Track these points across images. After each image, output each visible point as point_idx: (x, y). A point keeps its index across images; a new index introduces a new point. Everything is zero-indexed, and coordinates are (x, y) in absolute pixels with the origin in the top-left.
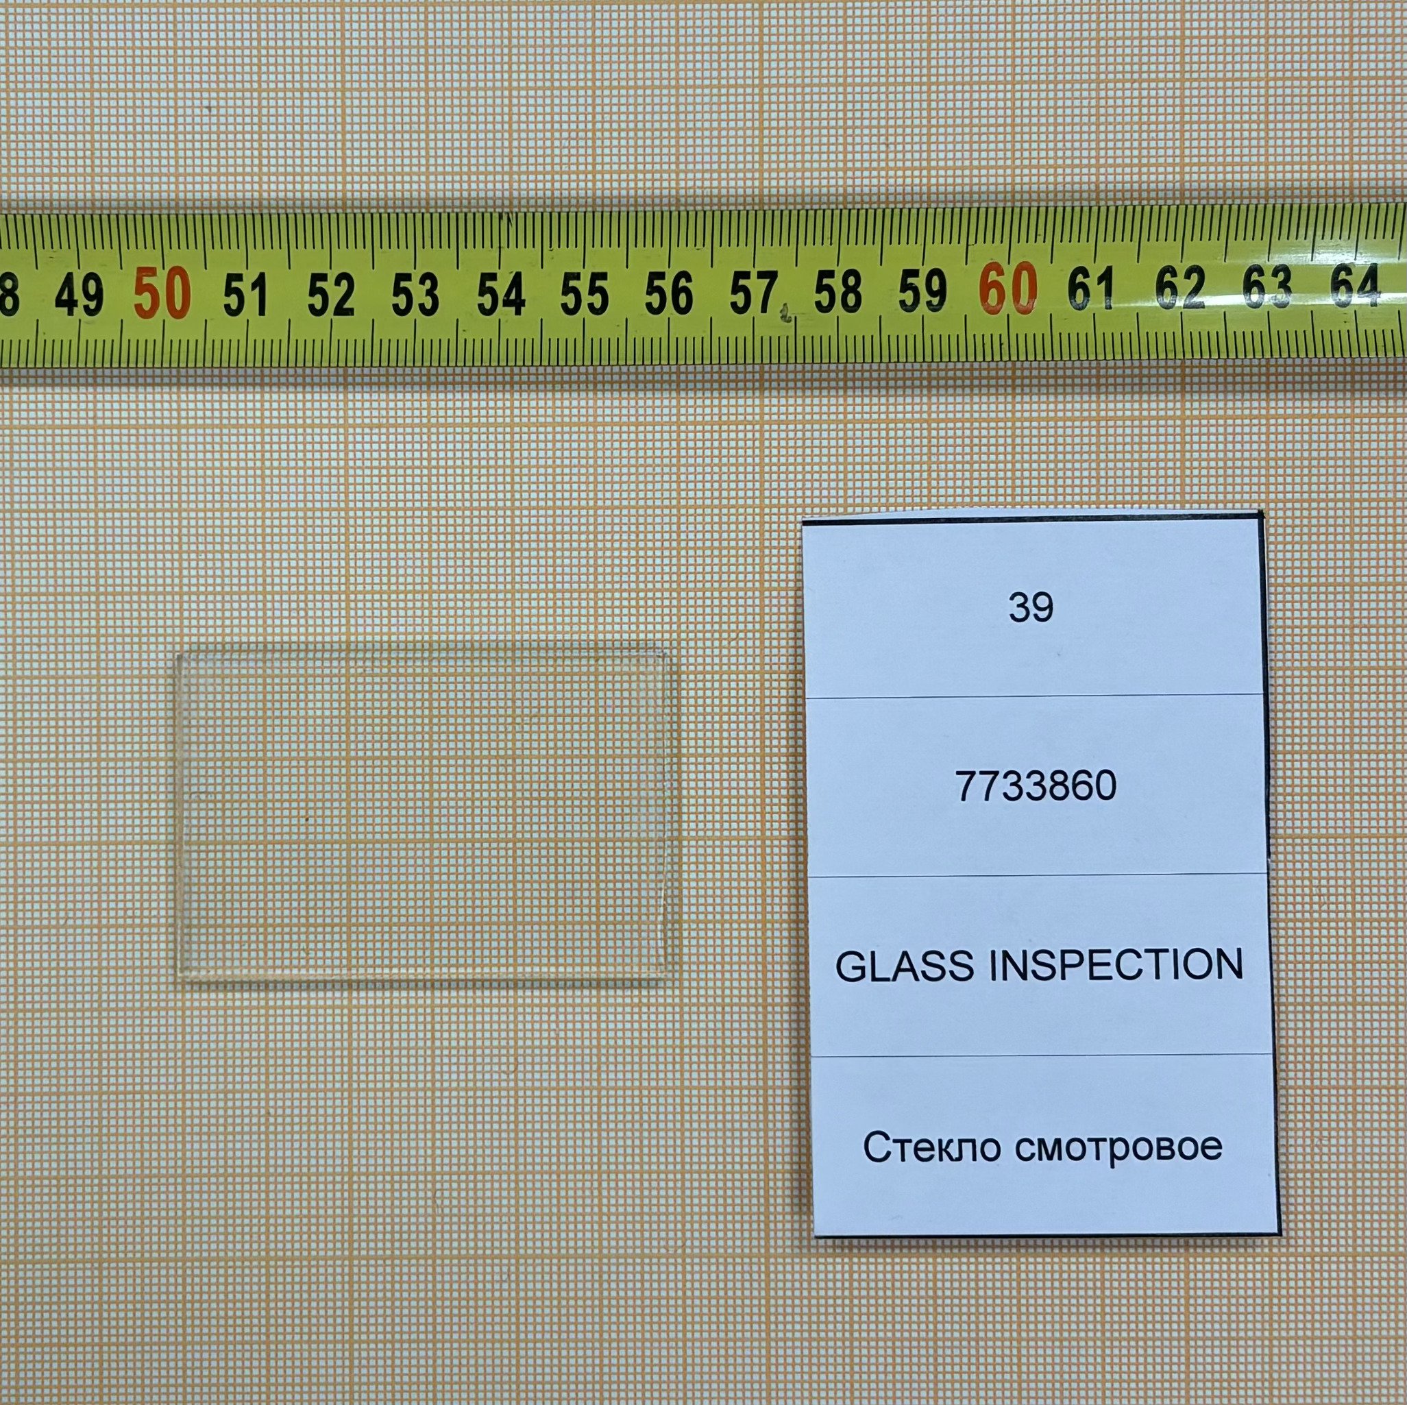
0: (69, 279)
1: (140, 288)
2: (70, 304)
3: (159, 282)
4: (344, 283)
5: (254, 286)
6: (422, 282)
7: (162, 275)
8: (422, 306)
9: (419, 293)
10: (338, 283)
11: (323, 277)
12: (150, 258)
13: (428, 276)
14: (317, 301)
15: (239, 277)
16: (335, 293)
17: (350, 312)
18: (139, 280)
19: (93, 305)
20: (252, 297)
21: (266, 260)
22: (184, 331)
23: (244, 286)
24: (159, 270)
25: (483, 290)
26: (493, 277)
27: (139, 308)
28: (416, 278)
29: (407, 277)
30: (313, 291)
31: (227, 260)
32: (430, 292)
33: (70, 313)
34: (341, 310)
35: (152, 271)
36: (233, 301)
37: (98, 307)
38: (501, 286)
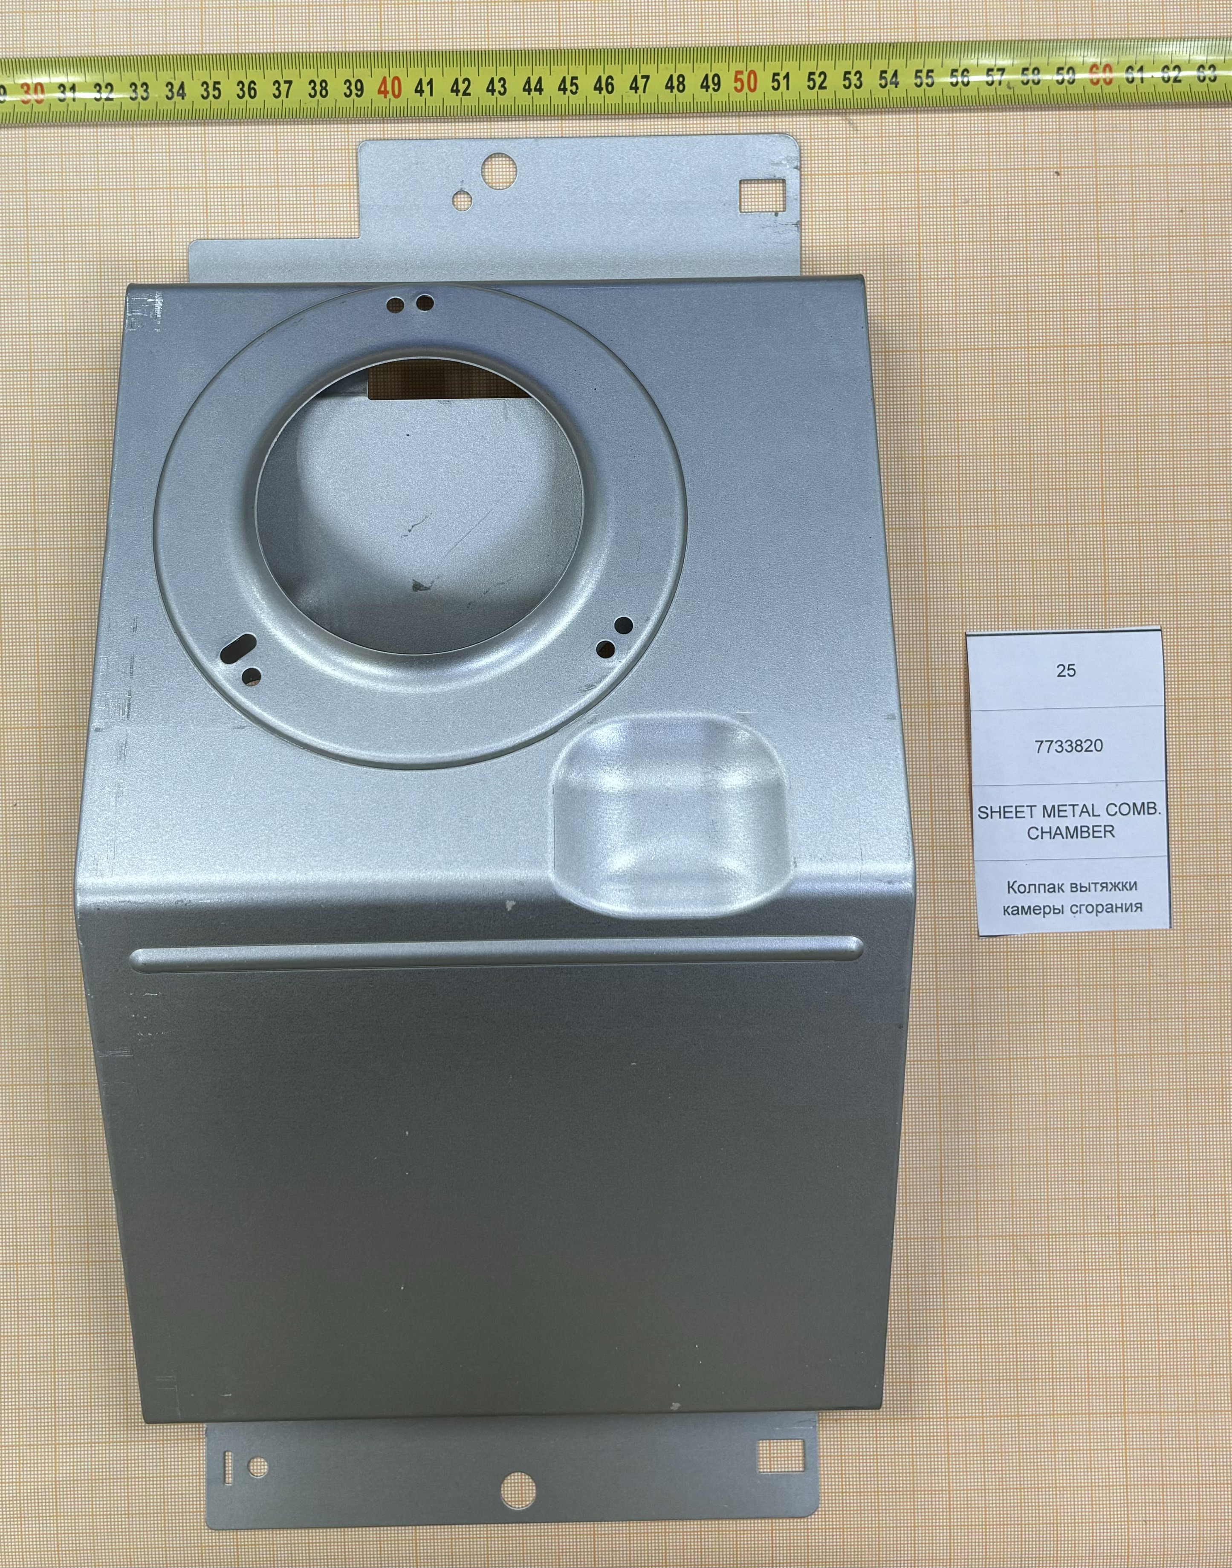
0: (707, 76)
1: (736, 80)
2: (707, 87)
3: (744, 77)
4: (822, 76)
5: (784, 78)
6: (855, 75)
7: (746, 74)
8: (855, 85)
9: (854, 79)
10: (820, 76)
11: (813, 73)
12: (741, 66)
13: (858, 72)
14: (811, 84)
15: (778, 74)
16: (819, 81)
17: (825, 88)
18: (736, 76)
19: (716, 87)
20: (783, 83)
21: (790, 66)
22: (755, 97)
23: (780, 78)
24: (745, 72)
25: (881, 78)
26: (885, 72)
27: (736, 88)
28: (853, 73)
29: (849, 73)
30: (809, 79)
31: (773, 66)
32: (859, 79)
33: (707, 91)
34: (821, 87)
35: (741, 72)
36: (776, 84)
37: (719, 88)
38: (889, 76)
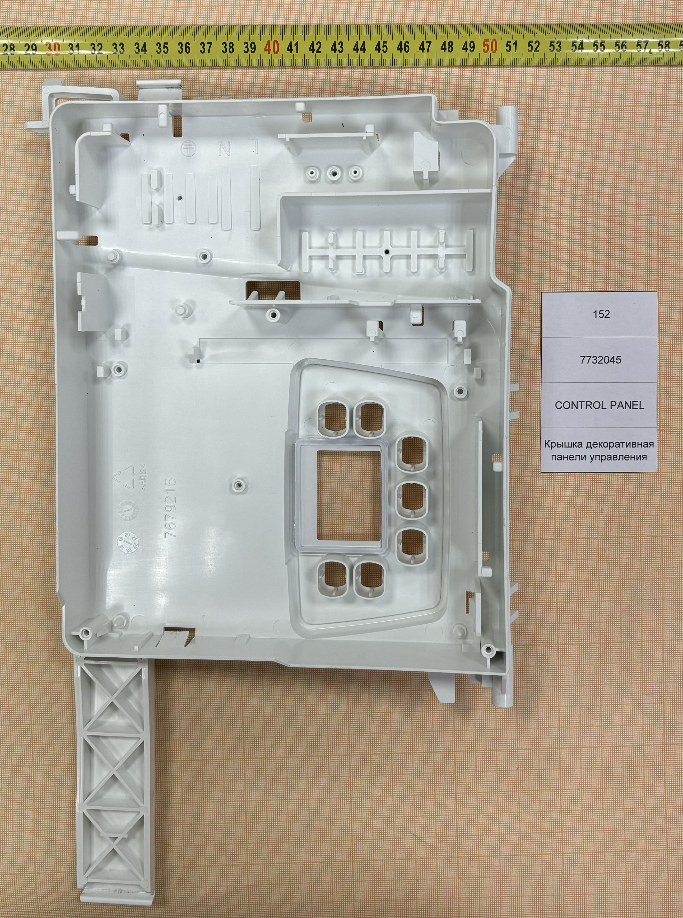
0: (466, 42)
1: (484, 45)
2: (466, 49)
3: (489, 43)
5: (514, 44)
6: (557, 43)
8: (557, 50)
10: (535, 43)
11: (532, 42)
12: (487, 37)
13: (559, 42)
14: (530, 48)
15: (510, 42)
16: (535, 46)
17: (539, 51)
18: (484, 43)
20: (513, 47)
21: (517, 37)
22: (496, 56)
23: (511, 44)
24: (490, 40)
25: (573, 45)
26: (575, 42)
27: (484, 50)
29: (554, 42)
30: (529, 46)
31: (508, 37)
32: (559, 46)
33: (466, 52)
34: (536, 50)
35: (487, 40)
36: (508, 48)
37: (473, 50)
